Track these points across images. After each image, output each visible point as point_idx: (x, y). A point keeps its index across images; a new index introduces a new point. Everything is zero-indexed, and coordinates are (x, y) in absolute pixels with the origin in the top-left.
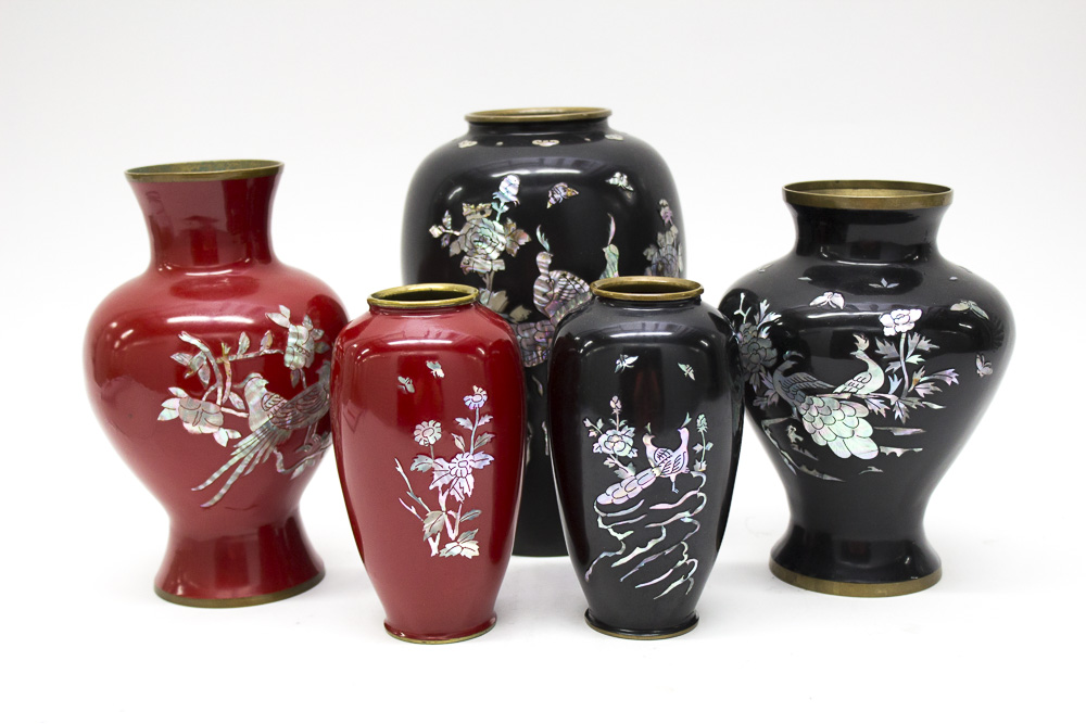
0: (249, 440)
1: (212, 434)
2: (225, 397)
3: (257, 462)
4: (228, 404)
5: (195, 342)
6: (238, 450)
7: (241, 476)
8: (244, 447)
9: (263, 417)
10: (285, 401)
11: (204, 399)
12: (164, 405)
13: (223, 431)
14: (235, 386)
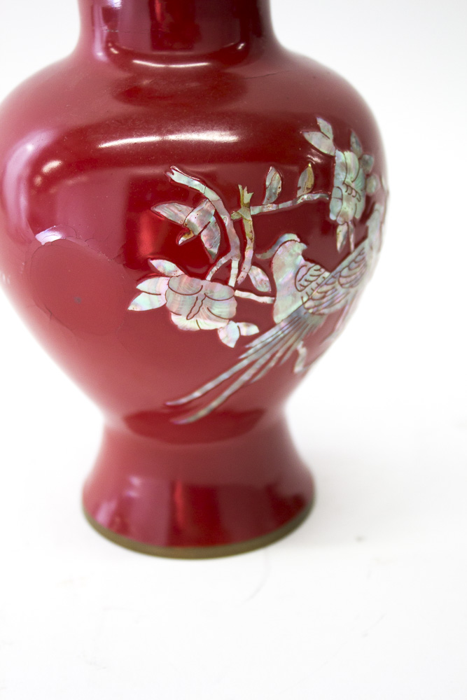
0: (268, 336)
1: (214, 333)
2: (243, 274)
3: (272, 364)
4: (246, 285)
5: (196, 185)
6: (251, 351)
7: (246, 385)
8: (259, 346)
9: (294, 302)
10: (327, 274)
11: (209, 278)
12: (141, 286)
13: (234, 325)
14: (259, 257)
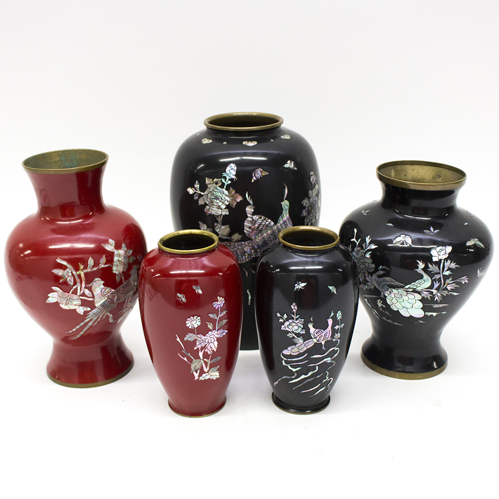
0: (94, 311)
1: (75, 309)
2: (82, 291)
3: (99, 320)
4: (83, 295)
5: (65, 263)
6: (89, 316)
7: (91, 327)
8: (92, 314)
9: (102, 299)
10: (113, 290)
11: (71, 293)
12: (49, 295)
13: (81, 307)
14: (87, 286)
